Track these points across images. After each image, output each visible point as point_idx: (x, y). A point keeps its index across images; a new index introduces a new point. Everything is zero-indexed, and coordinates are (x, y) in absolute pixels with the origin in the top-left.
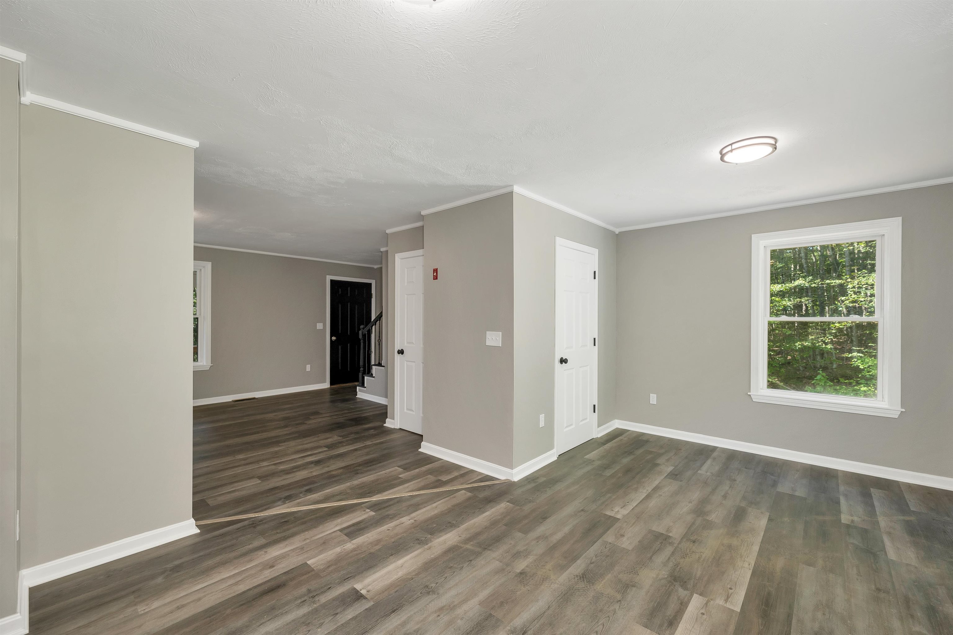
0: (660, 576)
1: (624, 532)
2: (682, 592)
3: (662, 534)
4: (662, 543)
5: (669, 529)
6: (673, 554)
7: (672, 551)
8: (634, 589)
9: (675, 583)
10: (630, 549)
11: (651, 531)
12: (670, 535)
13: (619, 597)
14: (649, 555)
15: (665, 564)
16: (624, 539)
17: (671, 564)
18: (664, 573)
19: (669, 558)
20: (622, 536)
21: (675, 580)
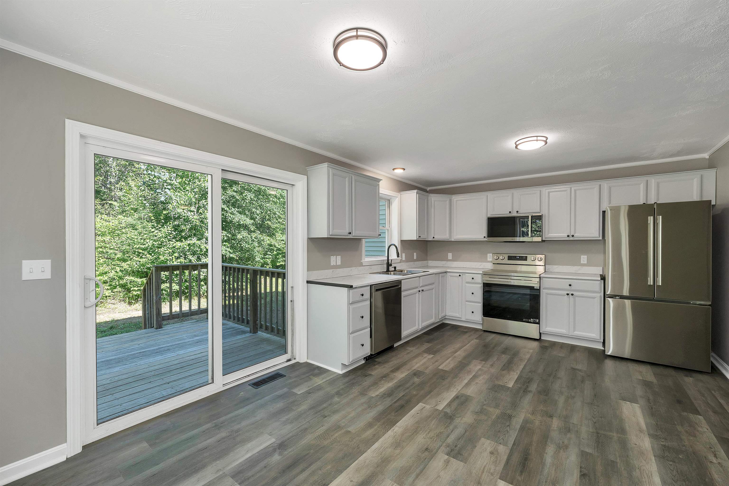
0: (460, 419)
1: (491, 458)
2: (448, 410)
3: (454, 458)
4: (456, 446)
5: (446, 465)
6: (448, 435)
7: (448, 438)
8: (476, 411)
9: (451, 415)
10: (482, 439)
11: (465, 460)
12: (447, 457)
13: (485, 407)
14: (467, 433)
15: (456, 427)
16: (489, 449)
17: (451, 427)
18: (457, 421)
19: (452, 432)
20: (492, 453)
21: (451, 417)
